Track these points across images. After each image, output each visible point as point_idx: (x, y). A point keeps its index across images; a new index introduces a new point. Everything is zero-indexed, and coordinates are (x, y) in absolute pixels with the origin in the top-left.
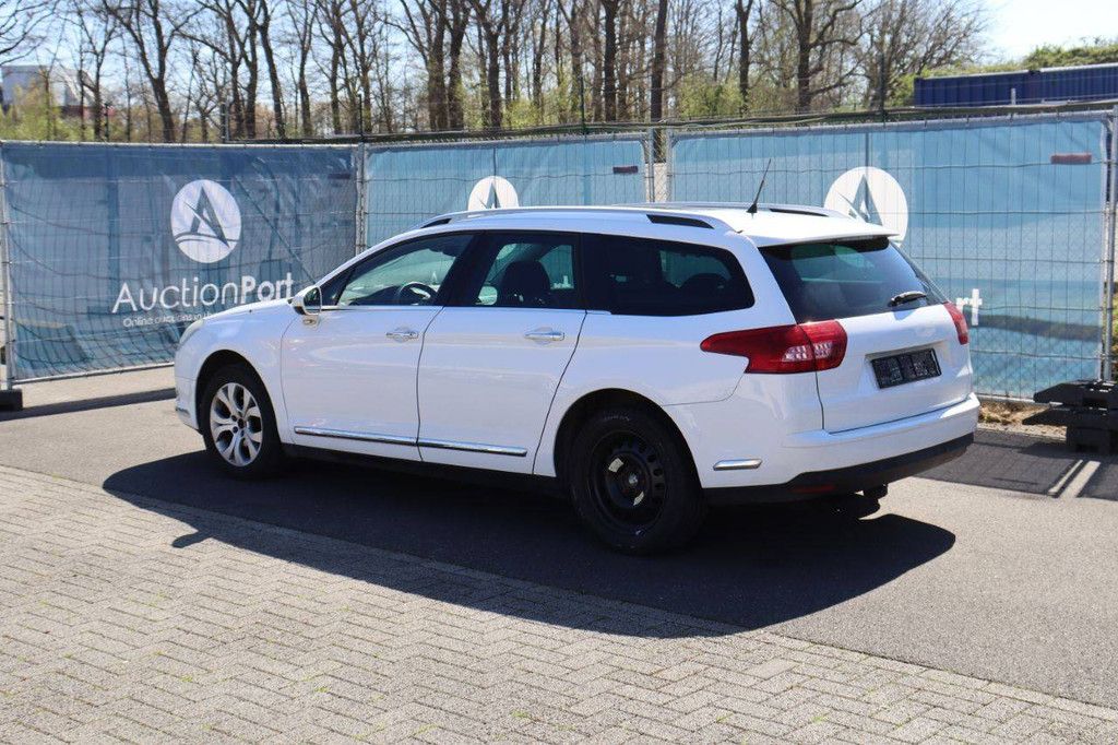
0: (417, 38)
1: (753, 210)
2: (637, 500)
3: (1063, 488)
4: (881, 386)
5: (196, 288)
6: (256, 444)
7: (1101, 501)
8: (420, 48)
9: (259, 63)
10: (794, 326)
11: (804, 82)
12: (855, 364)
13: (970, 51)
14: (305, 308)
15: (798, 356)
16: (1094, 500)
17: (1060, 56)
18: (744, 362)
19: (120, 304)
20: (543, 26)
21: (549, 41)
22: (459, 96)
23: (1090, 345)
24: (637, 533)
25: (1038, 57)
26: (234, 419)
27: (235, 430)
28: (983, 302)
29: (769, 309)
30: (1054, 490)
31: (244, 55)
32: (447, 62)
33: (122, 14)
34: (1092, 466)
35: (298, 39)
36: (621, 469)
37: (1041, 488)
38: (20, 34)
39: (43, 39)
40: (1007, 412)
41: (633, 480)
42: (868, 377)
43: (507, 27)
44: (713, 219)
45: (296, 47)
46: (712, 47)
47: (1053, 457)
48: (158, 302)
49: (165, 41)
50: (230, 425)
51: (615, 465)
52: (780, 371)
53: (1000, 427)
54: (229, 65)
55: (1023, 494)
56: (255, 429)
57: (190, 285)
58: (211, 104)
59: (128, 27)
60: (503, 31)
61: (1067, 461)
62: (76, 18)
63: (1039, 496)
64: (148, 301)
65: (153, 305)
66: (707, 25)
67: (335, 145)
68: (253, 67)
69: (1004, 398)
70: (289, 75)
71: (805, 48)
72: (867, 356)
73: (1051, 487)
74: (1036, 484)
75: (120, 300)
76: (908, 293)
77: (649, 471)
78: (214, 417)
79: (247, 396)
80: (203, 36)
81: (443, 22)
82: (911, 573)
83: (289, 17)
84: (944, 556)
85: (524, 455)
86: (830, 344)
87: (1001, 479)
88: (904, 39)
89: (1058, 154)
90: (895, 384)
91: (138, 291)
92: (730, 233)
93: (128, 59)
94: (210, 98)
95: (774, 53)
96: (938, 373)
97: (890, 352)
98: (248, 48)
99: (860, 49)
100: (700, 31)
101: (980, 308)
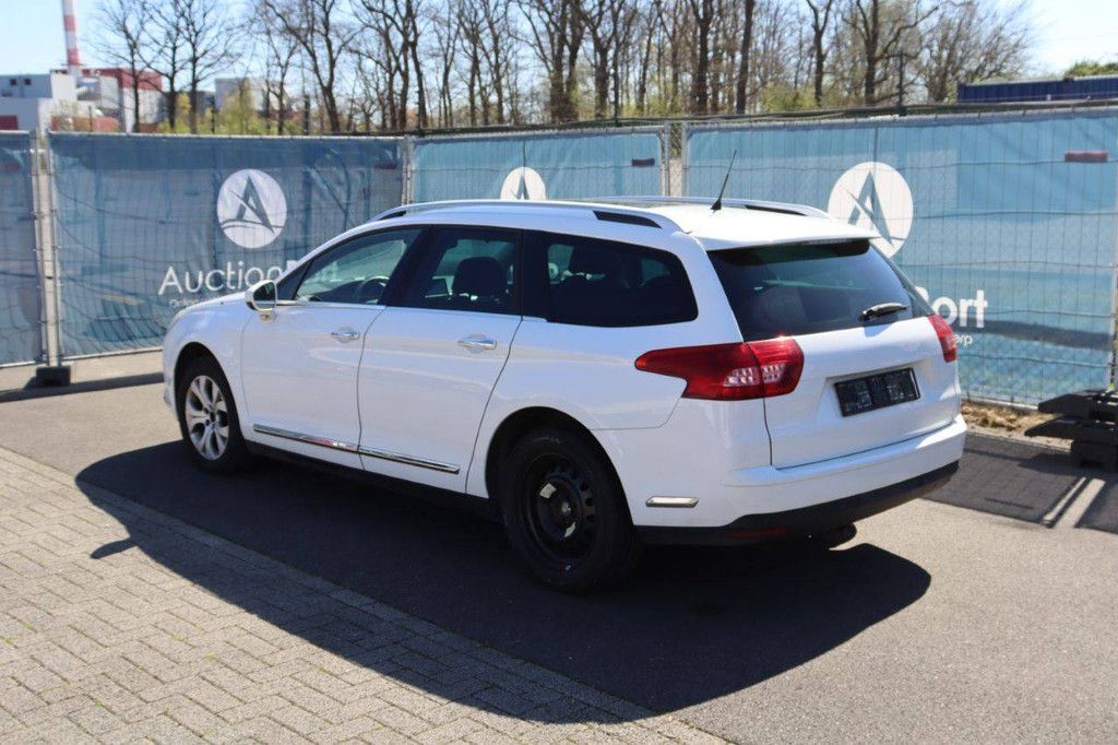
0: (542, 51)
1: (717, 206)
2: (569, 531)
3: (1061, 514)
4: (845, 414)
5: (241, 272)
6: (223, 438)
7: (1101, 534)
8: (545, 59)
9: (410, 73)
10: (741, 343)
11: (870, 90)
12: (813, 390)
13: (1017, 65)
14: (254, 303)
15: (743, 380)
16: (1093, 531)
17: (1096, 69)
18: (681, 384)
19: (167, 287)
20: (649, 42)
21: (654, 55)
22: (573, 100)
23: (1100, 353)
24: (568, 568)
25: (1077, 69)
26: (207, 411)
27: (208, 422)
28: (990, 303)
29: (714, 323)
30: (1049, 517)
31: (398, 68)
32: (566, 73)
33: (302, 34)
34: (1096, 485)
35: (441, 53)
36: (553, 495)
37: (1036, 513)
38: (222, 52)
39: (239, 55)
40: (1013, 417)
41: (566, 508)
42: (830, 402)
43: (617, 41)
44: (663, 218)
45: (440, 59)
46: (794, 61)
47: (1055, 473)
48: (204, 284)
49: (334, 55)
50: (202, 417)
51: (547, 491)
52: (721, 397)
53: (1003, 434)
54: (388, 75)
55: (1017, 521)
56: (223, 424)
57: (235, 268)
58: (374, 107)
59: (305, 44)
60: (613, 44)
61: (1070, 478)
62: (265, 37)
63: (1032, 524)
64: (195, 284)
65: (199, 286)
66: (791, 42)
67: (381, 138)
68: (405, 76)
69: (1009, 404)
70: (435, 83)
71: (872, 61)
72: (828, 379)
73: (1046, 513)
74: (1031, 508)
75: (166, 283)
76: (882, 306)
77: (580, 500)
78: (190, 410)
79: (216, 389)
80: (368, 52)
81: (563, 39)
82: (870, 630)
83: (435, 34)
84: (913, 606)
85: (457, 472)
86: (782, 366)
87: (996, 501)
88: (960, 53)
89: (1072, 152)
90: (863, 410)
91: (184, 274)
92: (678, 233)
93: (305, 70)
94: (373, 103)
95: (847, 65)
96: (916, 397)
97: (855, 374)
98: (402, 59)
99: (920, 63)
100: (785, 47)
101: (986, 312)
